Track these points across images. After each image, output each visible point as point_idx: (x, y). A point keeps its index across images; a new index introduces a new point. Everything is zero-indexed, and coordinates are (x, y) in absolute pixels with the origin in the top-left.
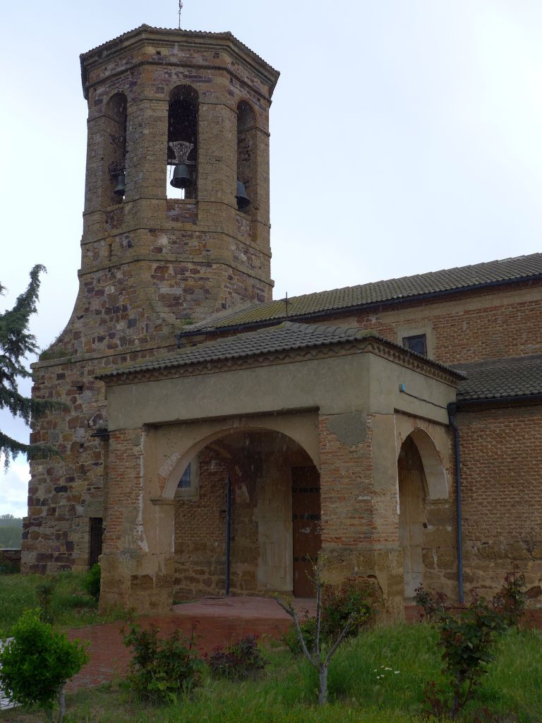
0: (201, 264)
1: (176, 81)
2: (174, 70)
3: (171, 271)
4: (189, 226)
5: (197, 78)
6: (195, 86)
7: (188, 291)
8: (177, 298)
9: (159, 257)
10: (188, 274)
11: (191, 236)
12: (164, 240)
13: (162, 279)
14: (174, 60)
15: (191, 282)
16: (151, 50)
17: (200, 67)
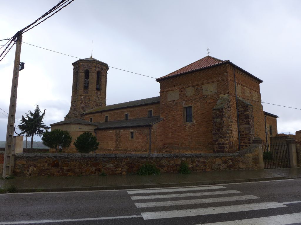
0: (88, 101)
1: (85, 69)
2: (85, 67)
3: (83, 102)
4: (87, 95)
5: (89, 68)
6: (89, 70)
7: (86, 106)
8: (84, 107)
9: (81, 100)
10: (86, 103)
11: (87, 96)
12: (82, 97)
13: (82, 104)
14: (85, 65)
15: (86, 104)
16: (81, 64)
17: (89, 66)
